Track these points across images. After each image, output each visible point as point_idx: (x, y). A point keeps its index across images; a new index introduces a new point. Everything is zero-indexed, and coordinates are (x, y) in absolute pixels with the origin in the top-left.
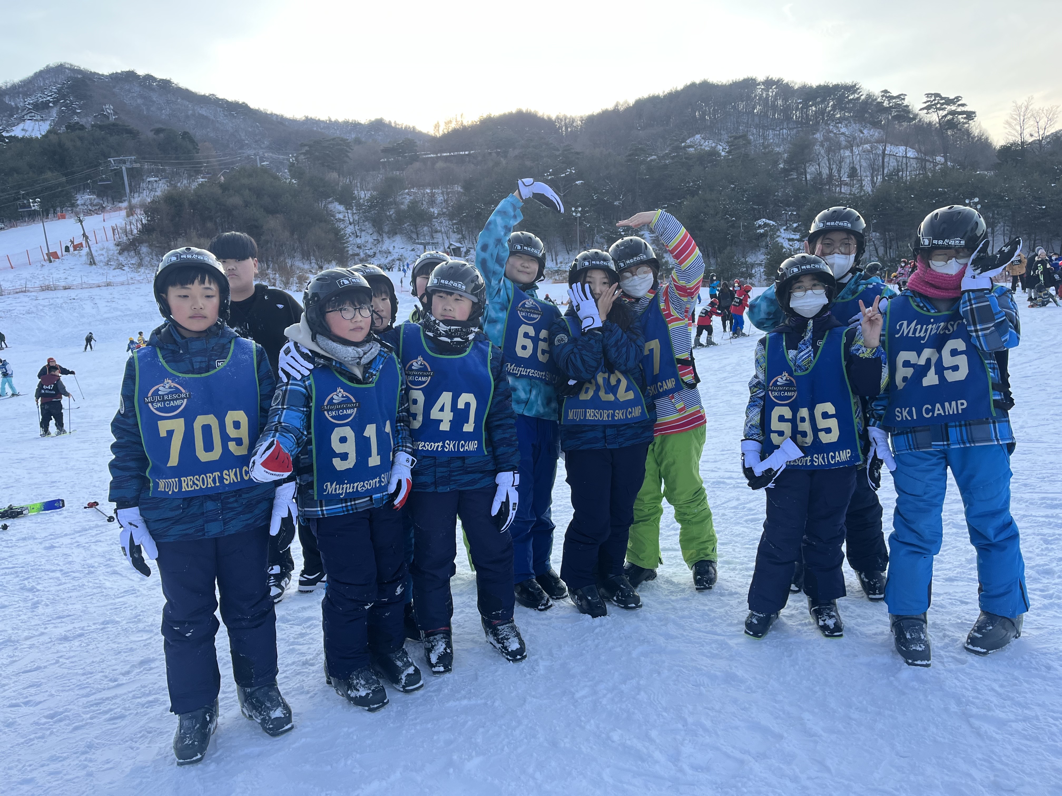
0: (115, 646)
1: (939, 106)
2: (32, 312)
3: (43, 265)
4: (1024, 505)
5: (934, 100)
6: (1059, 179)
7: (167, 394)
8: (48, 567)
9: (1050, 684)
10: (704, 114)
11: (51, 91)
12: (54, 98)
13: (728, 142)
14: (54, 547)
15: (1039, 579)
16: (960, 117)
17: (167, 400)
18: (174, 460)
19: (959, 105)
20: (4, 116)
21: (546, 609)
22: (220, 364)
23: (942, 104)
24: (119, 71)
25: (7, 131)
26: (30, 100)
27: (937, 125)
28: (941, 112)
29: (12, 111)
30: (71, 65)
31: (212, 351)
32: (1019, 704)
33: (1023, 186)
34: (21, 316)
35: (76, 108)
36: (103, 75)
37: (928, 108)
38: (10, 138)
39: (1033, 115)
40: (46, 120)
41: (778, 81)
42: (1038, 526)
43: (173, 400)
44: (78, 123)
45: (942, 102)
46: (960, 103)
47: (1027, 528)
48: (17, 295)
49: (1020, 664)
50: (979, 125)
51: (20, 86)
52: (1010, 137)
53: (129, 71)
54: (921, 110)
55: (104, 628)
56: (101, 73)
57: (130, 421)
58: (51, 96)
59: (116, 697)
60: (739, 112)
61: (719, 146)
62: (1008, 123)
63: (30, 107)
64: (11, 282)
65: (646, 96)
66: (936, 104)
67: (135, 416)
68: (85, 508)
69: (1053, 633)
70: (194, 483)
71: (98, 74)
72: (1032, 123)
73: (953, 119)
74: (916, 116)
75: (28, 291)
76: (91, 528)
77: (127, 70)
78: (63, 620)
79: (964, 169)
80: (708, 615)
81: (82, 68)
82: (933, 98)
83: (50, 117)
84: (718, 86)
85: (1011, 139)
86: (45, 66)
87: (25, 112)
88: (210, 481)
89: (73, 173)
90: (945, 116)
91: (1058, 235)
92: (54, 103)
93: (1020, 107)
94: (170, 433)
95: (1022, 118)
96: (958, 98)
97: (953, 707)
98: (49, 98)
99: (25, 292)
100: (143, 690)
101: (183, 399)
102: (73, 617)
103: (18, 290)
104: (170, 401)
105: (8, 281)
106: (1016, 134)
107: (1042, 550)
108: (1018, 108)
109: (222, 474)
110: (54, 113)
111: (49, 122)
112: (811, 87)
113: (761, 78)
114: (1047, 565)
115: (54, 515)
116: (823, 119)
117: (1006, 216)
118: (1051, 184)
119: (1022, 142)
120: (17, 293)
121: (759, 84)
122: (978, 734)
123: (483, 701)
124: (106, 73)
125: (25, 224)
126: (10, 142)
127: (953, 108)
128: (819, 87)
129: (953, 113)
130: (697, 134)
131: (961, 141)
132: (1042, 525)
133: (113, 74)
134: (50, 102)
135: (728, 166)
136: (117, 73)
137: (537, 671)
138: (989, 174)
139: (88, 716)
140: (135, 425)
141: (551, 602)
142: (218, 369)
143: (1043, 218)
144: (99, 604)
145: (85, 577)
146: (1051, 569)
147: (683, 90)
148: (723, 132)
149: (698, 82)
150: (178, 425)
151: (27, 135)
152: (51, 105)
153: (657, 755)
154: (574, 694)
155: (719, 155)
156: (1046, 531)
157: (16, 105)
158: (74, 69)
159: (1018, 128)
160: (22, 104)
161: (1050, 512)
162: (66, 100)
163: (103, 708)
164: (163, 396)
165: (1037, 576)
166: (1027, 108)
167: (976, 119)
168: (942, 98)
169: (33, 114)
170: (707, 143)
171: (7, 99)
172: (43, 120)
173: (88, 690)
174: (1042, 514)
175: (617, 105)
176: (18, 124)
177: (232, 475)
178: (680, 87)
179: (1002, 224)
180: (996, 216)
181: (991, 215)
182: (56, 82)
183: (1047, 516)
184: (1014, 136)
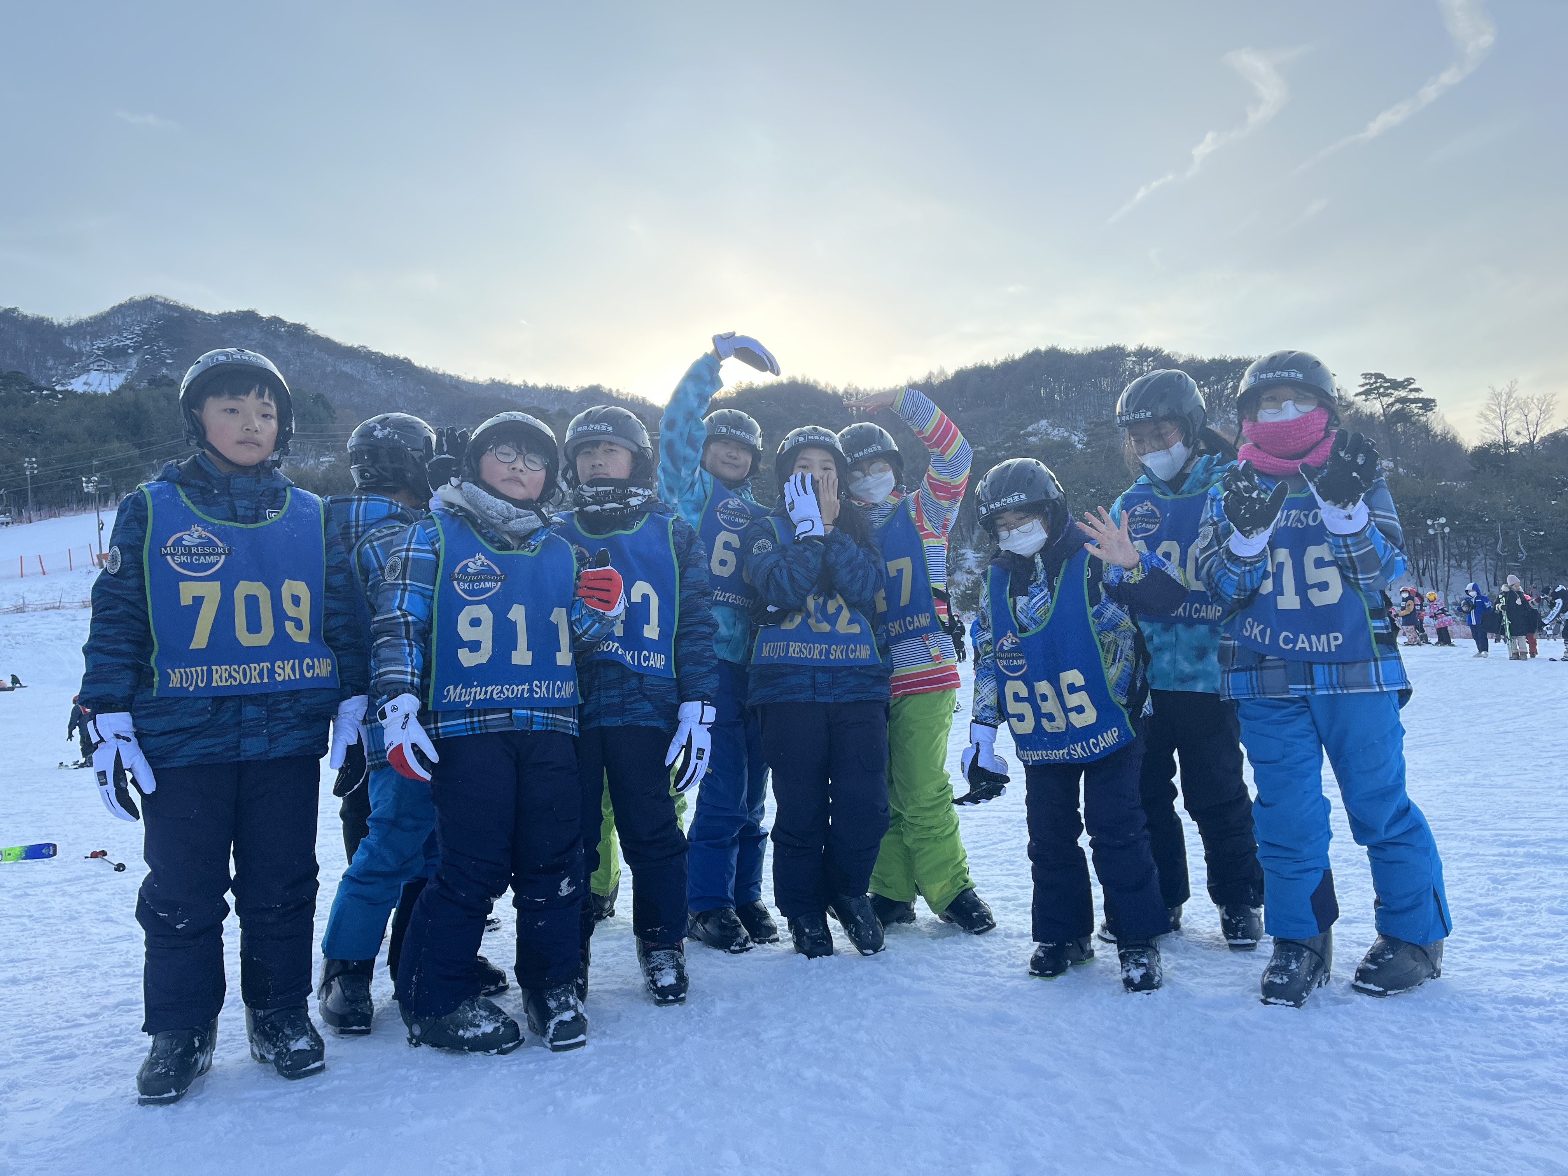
0: (85, 990)
1: (1382, 390)
2: (66, 638)
3: (90, 572)
4: (1469, 843)
5: (1376, 382)
6: (1561, 494)
7: (197, 546)
8: (11, 912)
9: (1474, 1025)
10: (1052, 392)
11: (132, 333)
12: (136, 342)
13: (1085, 430)
14: (28, 895)
15: (1479, 921)
16: (1413, 406)
17: (195, 554)
18: (200, 640)
19: (1411, 390)
20: (61, 364)
21: (741, 951)
22: (273, 516)
23: (1387, 388)
24: (234, 311)
25: (63, 385)
26: (100, 344)
27: (1382, 418)
28: (1386, 399)
29: (73, 357)
30: (166, 299)
31: (261, 495)
32: (1425, 1046)
33: (1510, 504)
34: (48, 643)
35: (166, 358)
36: (209, 315)
37: (1367, 393)
38: (66, 393)
39: (1518, 406)
40: (121, 371)
41: (1156, 351)
42: (1486, 866)
43: (204, 555)
44: (166, 377)
45: (1386, 385)
46: (1412, 387)
47: (1470, 868)
48: (45, 613)
49: (1434, 1006)
50: (1443, 417)
51: (88, 324)
52: (1487, 435)
53: (248, 311)
54: (1356, 395)
55: (75, 972)
56: (207, 312)
57: (132, 583)
58: (132, 339)
59: (70, 1036)
60: (1102, 391)
61: (1073, 436)
62: (1482, 415)
63: (100, 353)
64: (40, 594)
65: (970, 365)
66: (1377, 388)
67: (141, 575)
68: (86, 857)
69: (1490, 975)
70: (230, 676)
71: (203, 313)
72: (1518, 416)
73: (1403, 409)
74: (1350, 405)
75: (63, 607)
76: (87, 877)
77: (246, 309)
78: (17, 964)
79: (1422, 477)
80: (981, 956)
81: (181, 304)
82: (1373, 380)
83: (128, 368)
84: (1071, 355)
85: (1489, 438)
86: (127, 299)
87: (92, 359)
88: (255, 674)
89: (150, 444)
90: (1392, 404)
91: (1564, 573)
92: (136, 349)
93: (1500, 394)
94: (198, 601)
95: (1503, 409)
96: (1409, 381)
97: (1323, 1047)
98: (128, 342)
99: (58, 608)
100: (110, 1030)
101: (220, 555)
102: (33, 961)
103: (48, 606)
104: (199, 555)
105: (34, 592)
106: (1496, 431)
107: (1488, 890)
108: (1497, 396)
109: (273, 666)
110: (134, 362)
111: (123, 375)
112: (1202, 361)
113: (1132, 347)
114: (1493, 904)
115: (39, 865)
116: (1220, 404)
117: (1487, 545)
118: (1549, 501)
119: (1504, 442)
120: (46, 609)
121: (1129, 355)
122: (1356, 1074)
123: (621, 1042)
124: (215, 312)
125: (72, 513)
126: (64, 398)
127: (1403, 393)
128: (1213, 361)
129: (1403, 400)
130: (1042, 418)
131: (1416, 441)
132: (1495, 864)
133: (224, 314)
134: (130, 347)
135: (1086, 463)
136: (230, 313)
137: (710, 1014)
138: (1461, 485)
139: (21, 1055)
140: (139, 590)
141: (751, 944)
142: (269, 521)
143: (1541, 548)
144: (74, 949)
145: (63, 923)
146: (1498, 909)
147: (1022, 360)
148: (1079, 418)
149: (1043, 348)
150: (212, 591)
151: (91, 390)
152: (130, 351)
153: (865, 1091)
154: (760, 1034)
155: (1073, 447)
156: (1496, 871)
157: (79, 349)
158: (169, 305)
159: (1499, 423)
160: (88, 348)
161: (1505, 850)
162: (152, 346)
163: (45, 1047)
164: (190, 547)
165: (1477, 917)
166: (1509, 396)
167: (1436, 409)
168: (1387, 381)
169: (103, 363)
170: (1056, 432)
171: (67, 342)
172: (116, 371)
173: (30, 1029)
174: (1492, 852)
175: (930, 378)
176: (79, 376)
177: (288, 669)
178: (1018, 355)
179: (1482, 555)
180: (1472, 544)
181: (1465, 543)
182: (141, 321)
183: (1500, 855)
184: (1493, 434)
